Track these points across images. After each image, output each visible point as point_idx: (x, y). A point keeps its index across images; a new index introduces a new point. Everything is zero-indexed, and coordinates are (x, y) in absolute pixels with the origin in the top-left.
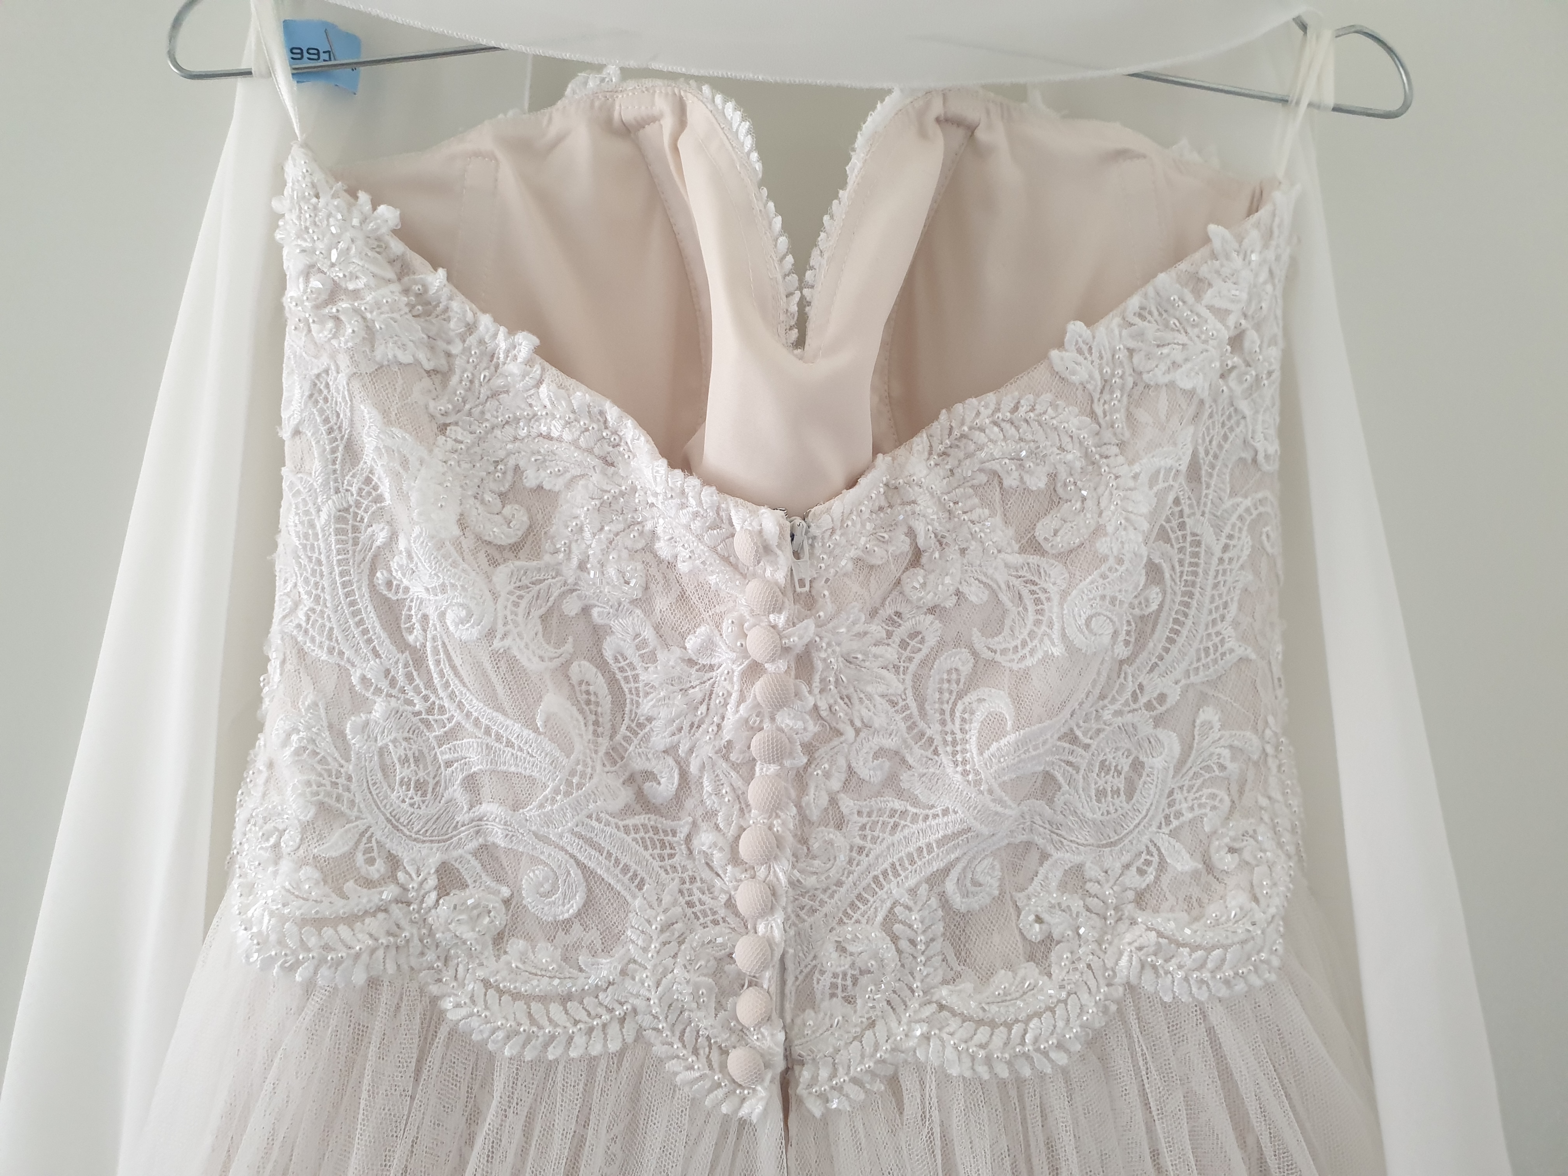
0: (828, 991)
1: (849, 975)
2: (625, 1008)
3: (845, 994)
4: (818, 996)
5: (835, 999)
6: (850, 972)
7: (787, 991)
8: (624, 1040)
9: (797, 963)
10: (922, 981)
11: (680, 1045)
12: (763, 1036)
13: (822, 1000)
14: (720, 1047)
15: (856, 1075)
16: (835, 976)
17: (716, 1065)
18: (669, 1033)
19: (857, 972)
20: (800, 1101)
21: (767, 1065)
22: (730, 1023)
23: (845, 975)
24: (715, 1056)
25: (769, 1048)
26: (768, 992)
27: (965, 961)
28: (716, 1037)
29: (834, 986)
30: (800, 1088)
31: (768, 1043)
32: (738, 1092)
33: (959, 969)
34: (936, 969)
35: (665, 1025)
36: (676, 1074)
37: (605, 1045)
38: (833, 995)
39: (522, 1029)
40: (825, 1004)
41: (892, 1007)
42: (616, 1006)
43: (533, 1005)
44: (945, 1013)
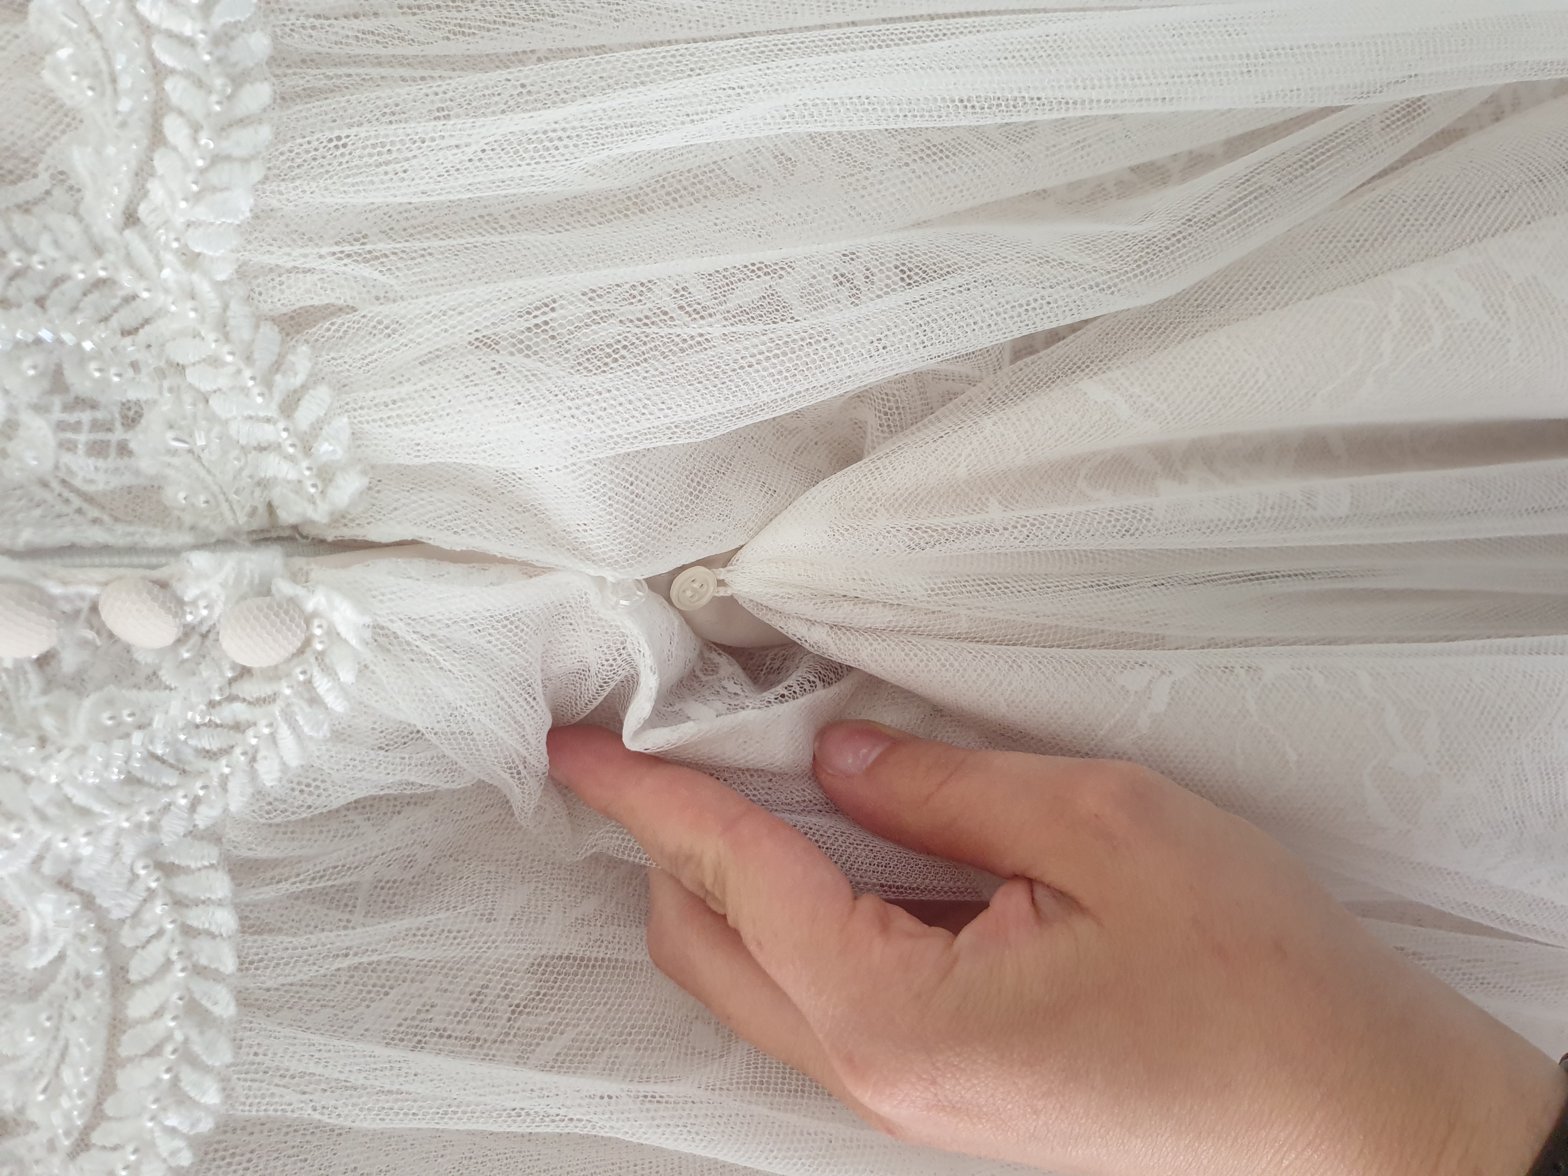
0: (112, 461)
1: (65, 417)
2: (142, 872)
3: (118, 425)
4: (127, 479)
5: (132, 445)
6: (57, 415)
7: (122, 542)
8: (212, 866)
9: (58, 522)
10: (73, 259)
11: (224, 761)
12: (204, 595)
13: (137, 473)
14: (231, 682)
15: (274, 406)
16: (69, 447)
17: (267, 690)
18: (199, 784)
19: (57, 402)
20: (339, 518)
21: (264, 589)
22: (184, 661)
23: (61, 426)
24: (249, 689)
25: (223, 585)
26: (106, 584)
27: (26, 161)
28: (209, 690)
29: (97, 449)
30: (316, 517)
31: (213, 587)
32: (319, 647)
33: (44, 176)
34: (46, 228)
35: (181, 793)
36: (284, 767)
37: (220, 903)
38: (123, 449)
39: (166, 1077)
40: (146, 465)
41: (142, 326)
42: (140, 887)
43: (124, 1052)
44: (143, 210)
